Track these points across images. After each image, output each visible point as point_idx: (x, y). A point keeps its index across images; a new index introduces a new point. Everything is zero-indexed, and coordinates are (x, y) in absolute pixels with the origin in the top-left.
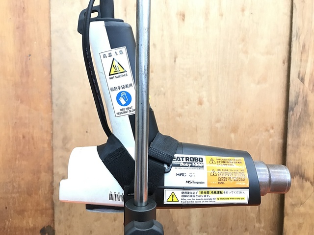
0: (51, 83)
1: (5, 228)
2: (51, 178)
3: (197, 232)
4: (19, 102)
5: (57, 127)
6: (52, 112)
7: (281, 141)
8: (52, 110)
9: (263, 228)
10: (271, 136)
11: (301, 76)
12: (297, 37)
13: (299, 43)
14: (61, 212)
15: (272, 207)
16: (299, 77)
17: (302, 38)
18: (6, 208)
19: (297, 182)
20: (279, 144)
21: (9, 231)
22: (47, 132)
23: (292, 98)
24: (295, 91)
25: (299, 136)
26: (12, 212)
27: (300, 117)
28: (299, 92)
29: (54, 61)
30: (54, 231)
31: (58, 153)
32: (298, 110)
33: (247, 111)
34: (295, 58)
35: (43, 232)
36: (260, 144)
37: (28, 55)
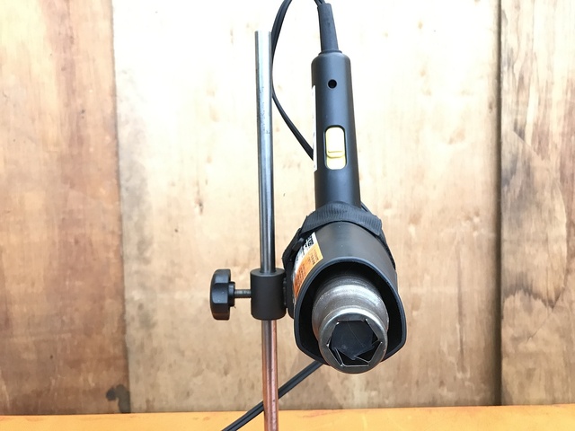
0: (117, 154)
1: (49, 390)
2: (121, 307)
3: (361, 390)
4: (68, 186)
5: (128, 226)
6: (119, 200)
7: (492, 235)
8: (120, 198)
9: (470, 380)
10: (475, 228)
11: (519, 127)
12: (509, 66)
13: (514, 75)
14: (138, 362)
15: (483, 344)
16: (515, 129)
17: (517, 66)
18: (52, 357)
19: (521, 300)
20: (489, 240)
21: (56, 394)
22: (113, 233)
23: (506, 164)
24: (510, 152)
25: (519, 224)
26: (61, 363)
27: (521, 196)
28: (518, 153)
29: (121, 119)
30: (128, 394)
31: (132, 266)
32: (517, 182)
33: (435, 187)
34: (508, 99)
35: (111, 395)
36: (458, 243)
37: (80, 109)
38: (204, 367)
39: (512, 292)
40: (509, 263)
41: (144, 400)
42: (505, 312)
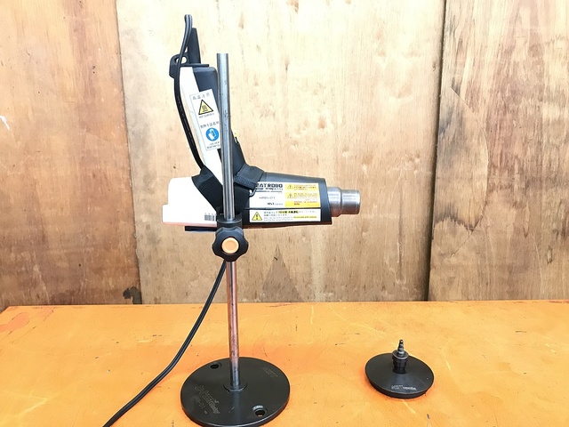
0: (124, 104)
1: (79, 290)
2: (132, 227)
3: (321, 292)
4: (85, 130)
5: (136, 163)
6: (127, 142)
7: (430, 173)
8: (128, 140)
9: (406, 285)
10: (416, 167)
11: (455, 84)
12: (451, 31)
13: (454, 39)
14: (147, 270)
15: (417, 258)
16: (453, 86)
17: (458, 32)
18: (80, 265)
19: (448, 225)
20: (427, 177)
21: (85, 293)
22: (123, 168)
23: (443, 116)
24: (447, 106)
25: (451, 166)
26: (88, 270)
27: (453, 141)
28: (453, 107)
29: (126, 74)
30: (140, 293)
31: (140, 196)
32: (451, 130)
33: (384, 134)
34: (448, 60)
35: (127, 294)
36: (402, 179)
37: (91, 66)
38: (199, 273)
39: (442, 218)
40: (440, 195)
41: (153, 299)
42: (434, 234)
